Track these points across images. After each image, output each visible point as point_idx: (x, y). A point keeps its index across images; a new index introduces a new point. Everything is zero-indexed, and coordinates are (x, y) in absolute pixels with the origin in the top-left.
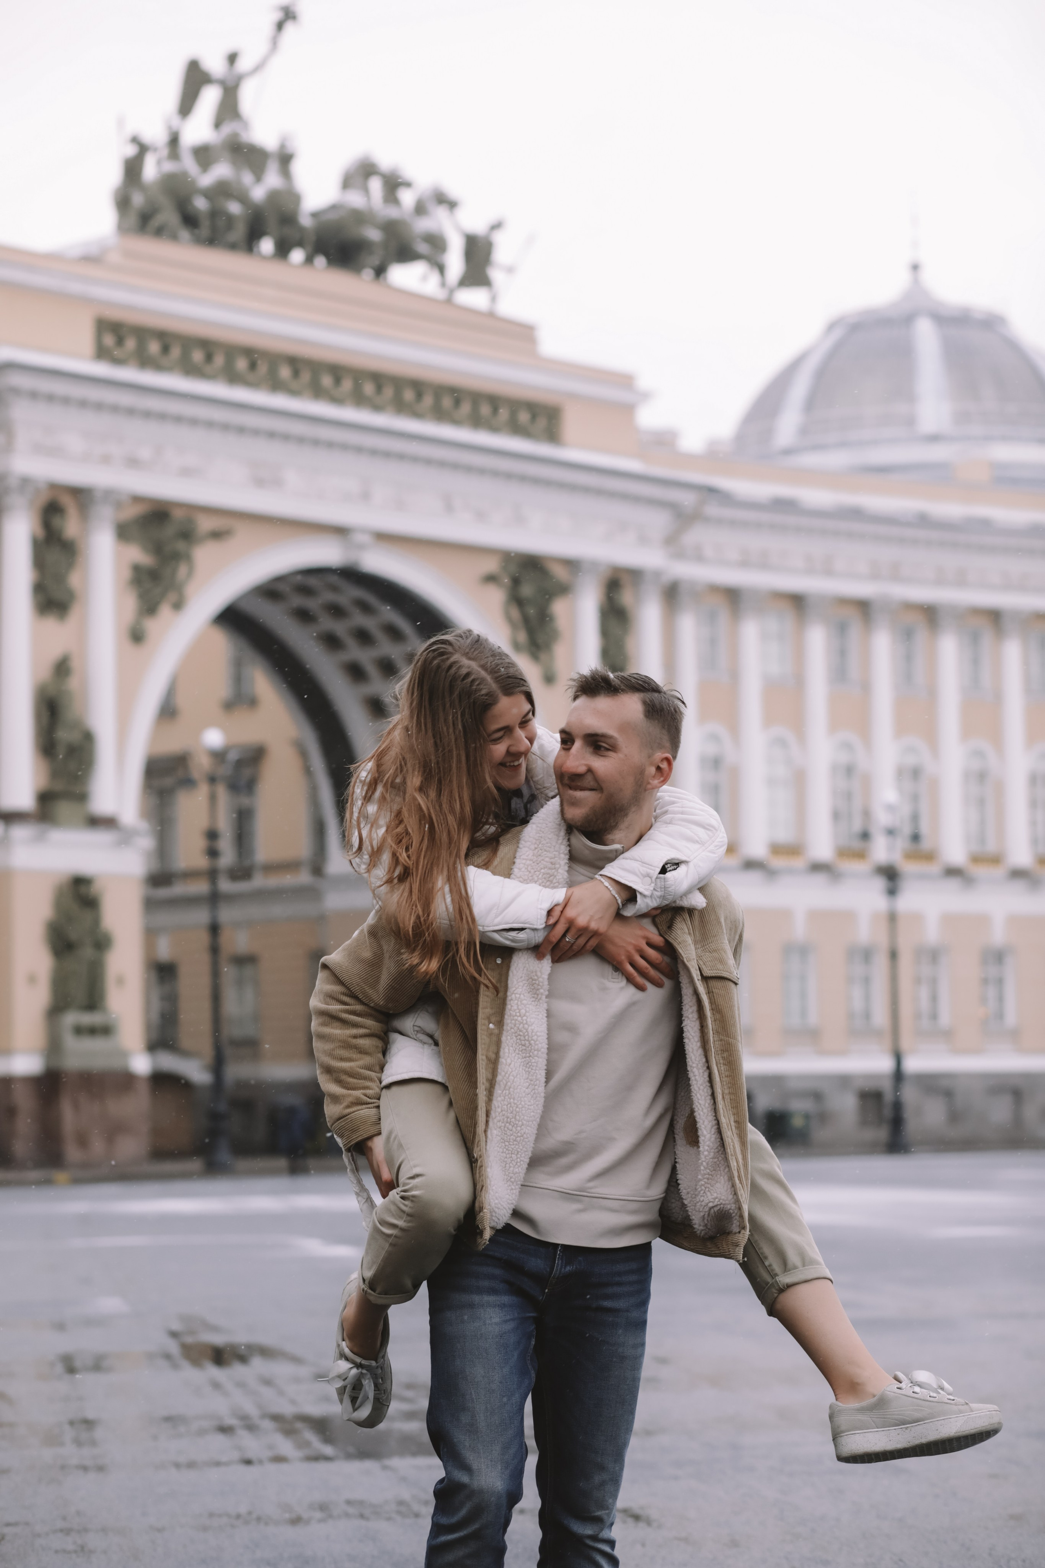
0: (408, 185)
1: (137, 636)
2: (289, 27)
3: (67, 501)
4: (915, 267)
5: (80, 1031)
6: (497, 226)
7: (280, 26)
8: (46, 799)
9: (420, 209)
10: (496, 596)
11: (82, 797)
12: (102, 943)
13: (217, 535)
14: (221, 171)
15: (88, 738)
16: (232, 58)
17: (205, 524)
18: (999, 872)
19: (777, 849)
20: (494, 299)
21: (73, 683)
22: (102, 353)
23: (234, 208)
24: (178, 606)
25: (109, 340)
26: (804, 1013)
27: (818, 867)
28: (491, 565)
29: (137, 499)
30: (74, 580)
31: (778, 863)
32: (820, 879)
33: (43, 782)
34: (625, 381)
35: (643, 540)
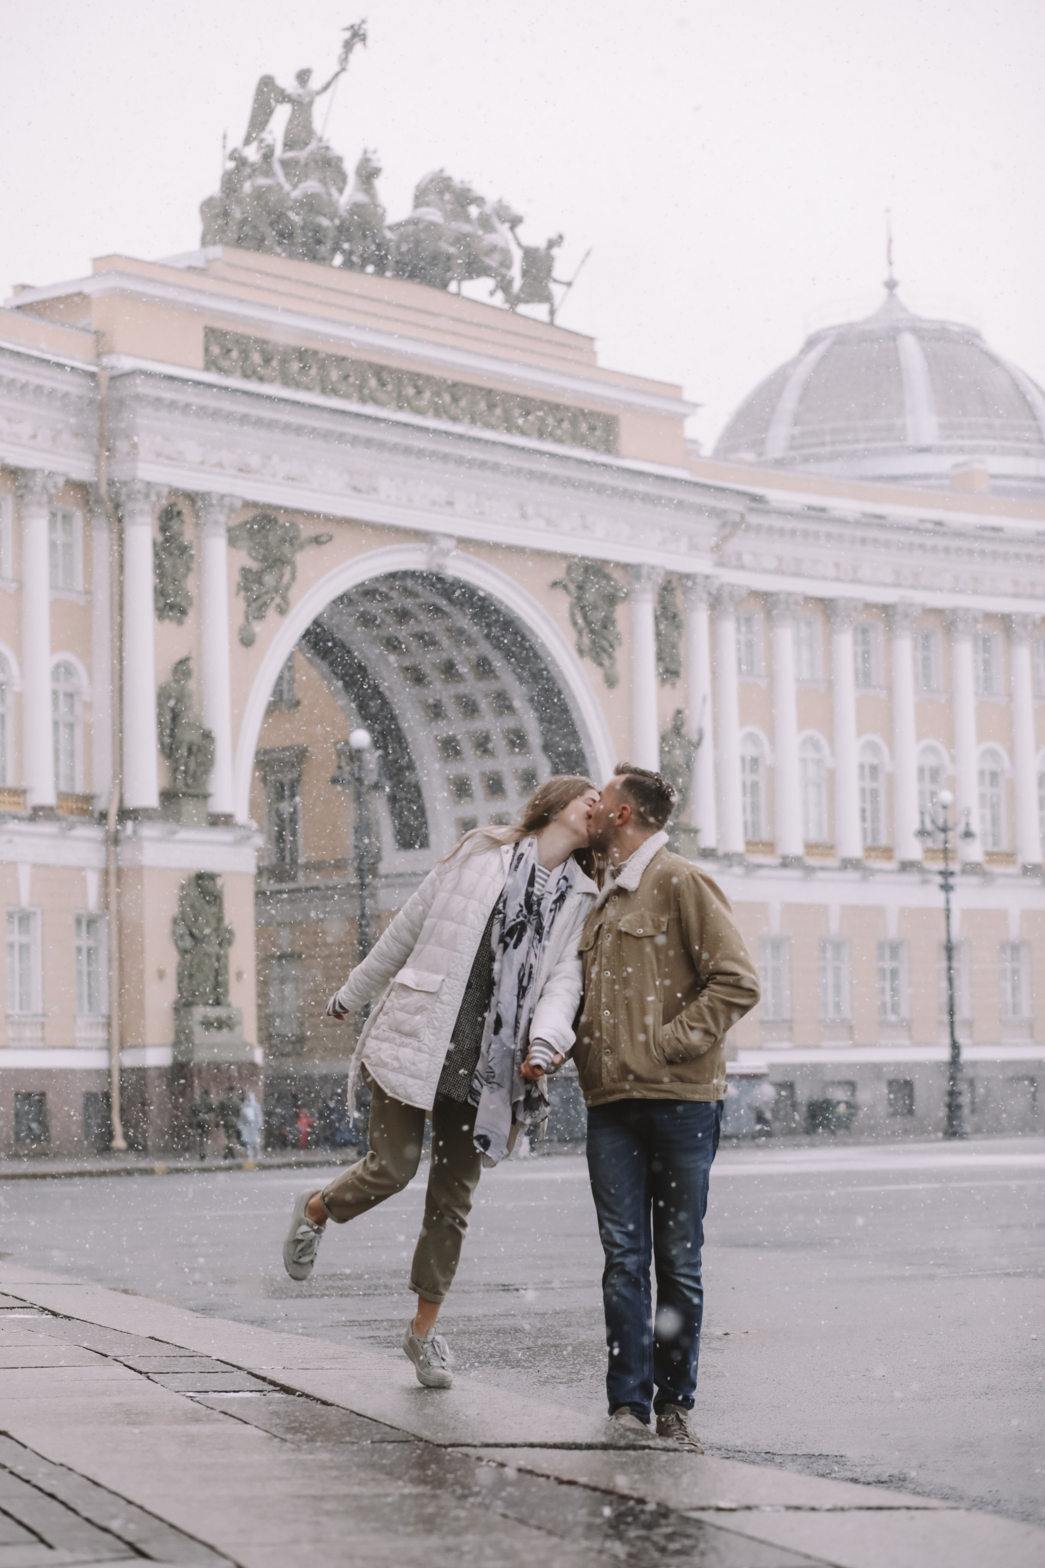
0: (479, 201)
1: (247, 640)
2: (358, 47)
3: (184, 506)
4: (891, 285)
5: (207, 1024)
6: (554, 243)
7: (348, 46)
8: (168, 796)
9: (485, 223)
10: (563, 602)
11: (206, 796)
12: (225, 939)
13: (317, 540)
14: (312, 185)
15: (207, 736)
16: (303, 76)
17: (307, 530)
18: (1015, 870)
19: (811, 847)
20: (552, 312)
21: (192, 685)
22: (211, 364)
23: (325, 222)
24: (282, 611)
25: (216, 350)
26: (837, 1006)
27: (847, 864)
28: (558, 572)
29: (248, 505)
30: (190, 584)
31: (811, 861)
32: (852, 875)
33: (166, 784)
34: (673, 391)
35: (693, 547)
